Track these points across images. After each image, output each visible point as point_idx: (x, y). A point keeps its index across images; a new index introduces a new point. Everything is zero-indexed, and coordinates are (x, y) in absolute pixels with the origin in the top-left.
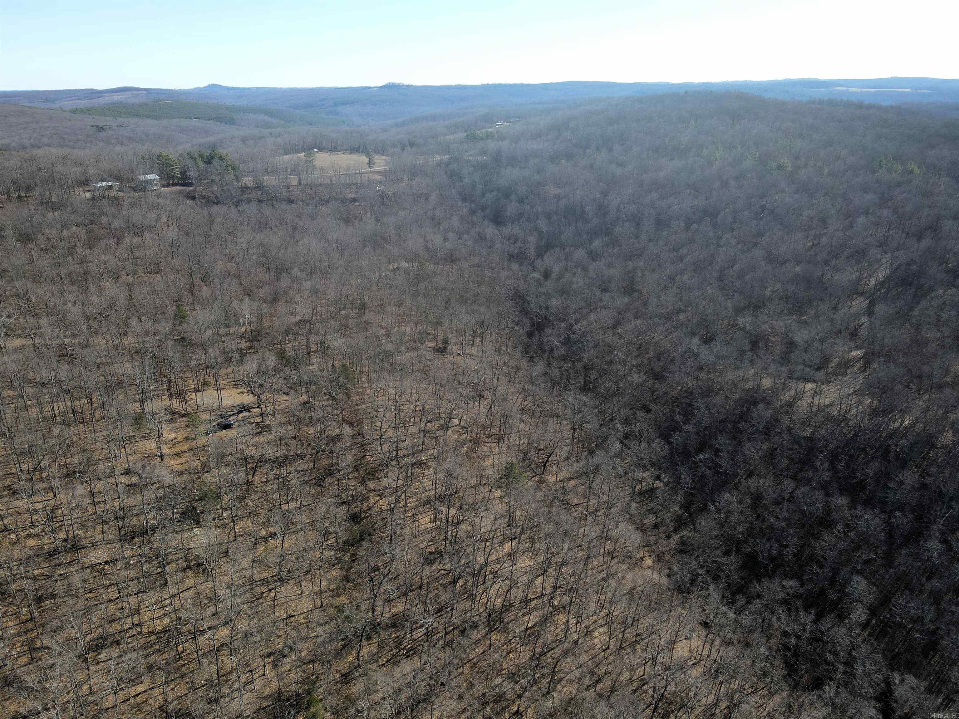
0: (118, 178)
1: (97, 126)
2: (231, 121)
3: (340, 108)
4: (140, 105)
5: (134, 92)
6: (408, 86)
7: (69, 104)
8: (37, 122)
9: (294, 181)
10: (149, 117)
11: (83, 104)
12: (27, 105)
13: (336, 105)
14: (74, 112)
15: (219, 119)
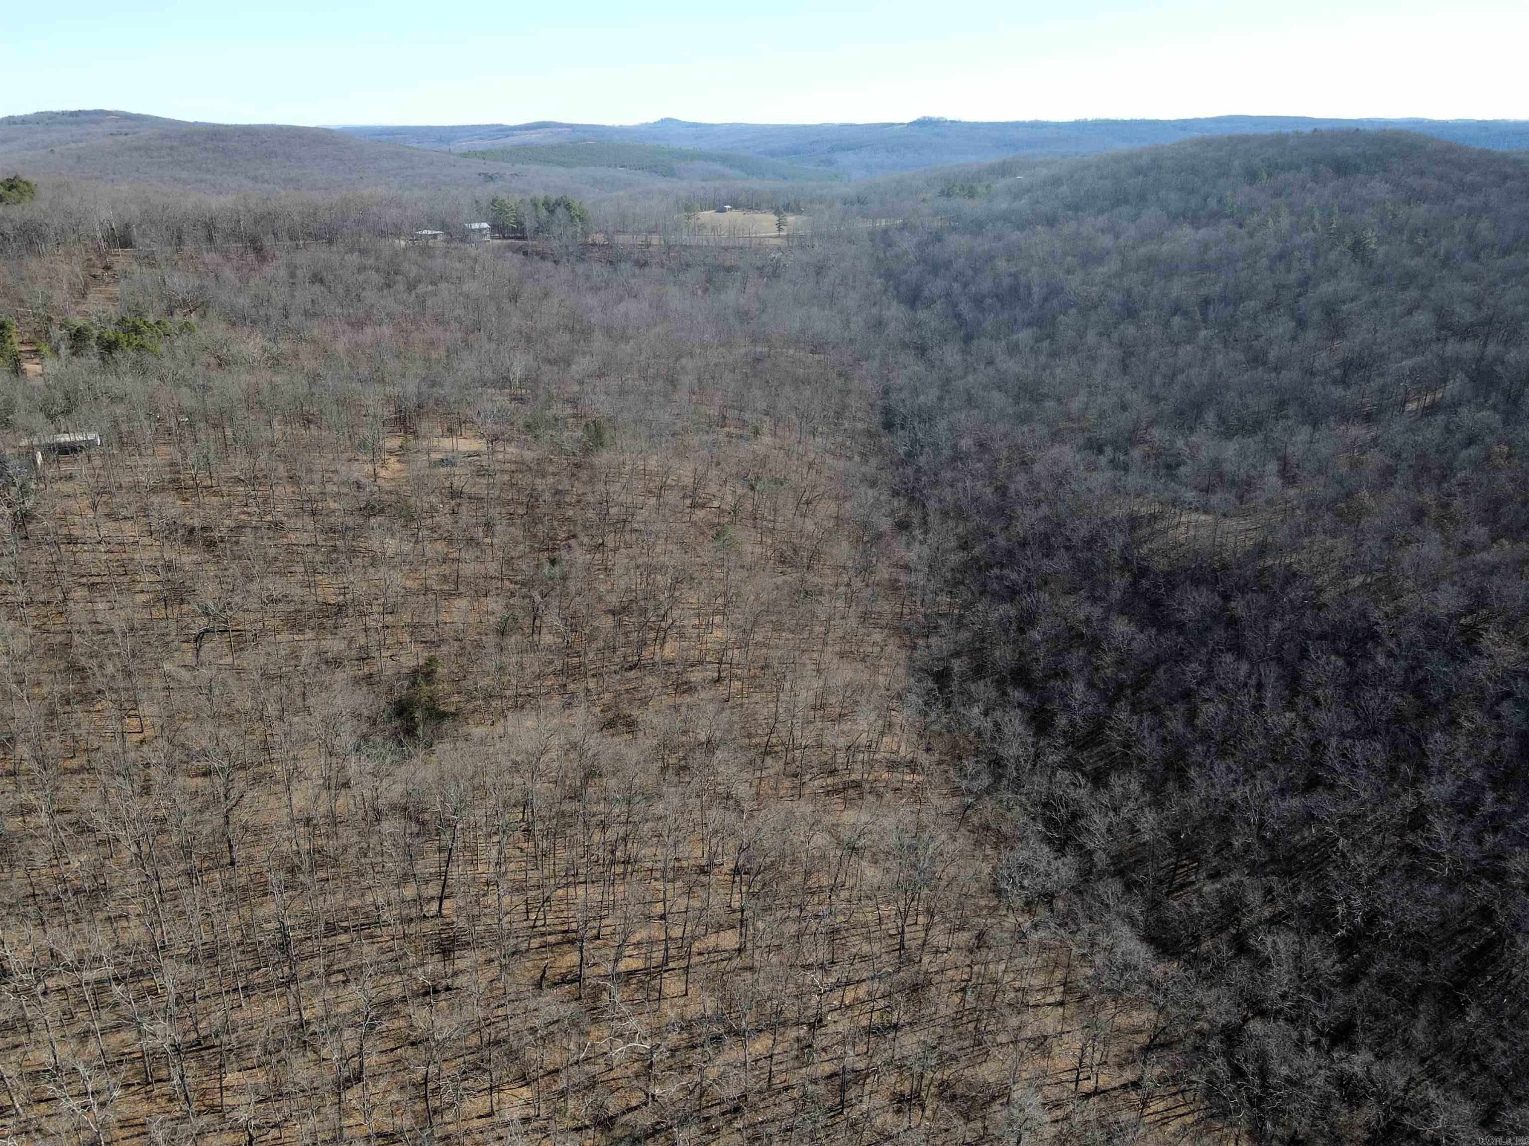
0: (443, 226)
1: (485, 175)
2: (670, 173)
3: (836, 156)
4: (552, 148)
5: (554, 130)
6: (952, 122)
7: (464, 146)
8: (412, 168)
9: (655, 240)
10: (562, 164)
11: (480, 145)
12: (415, 145)
13: (833, 150)
14: (465, 155)
15: (653, 169)
